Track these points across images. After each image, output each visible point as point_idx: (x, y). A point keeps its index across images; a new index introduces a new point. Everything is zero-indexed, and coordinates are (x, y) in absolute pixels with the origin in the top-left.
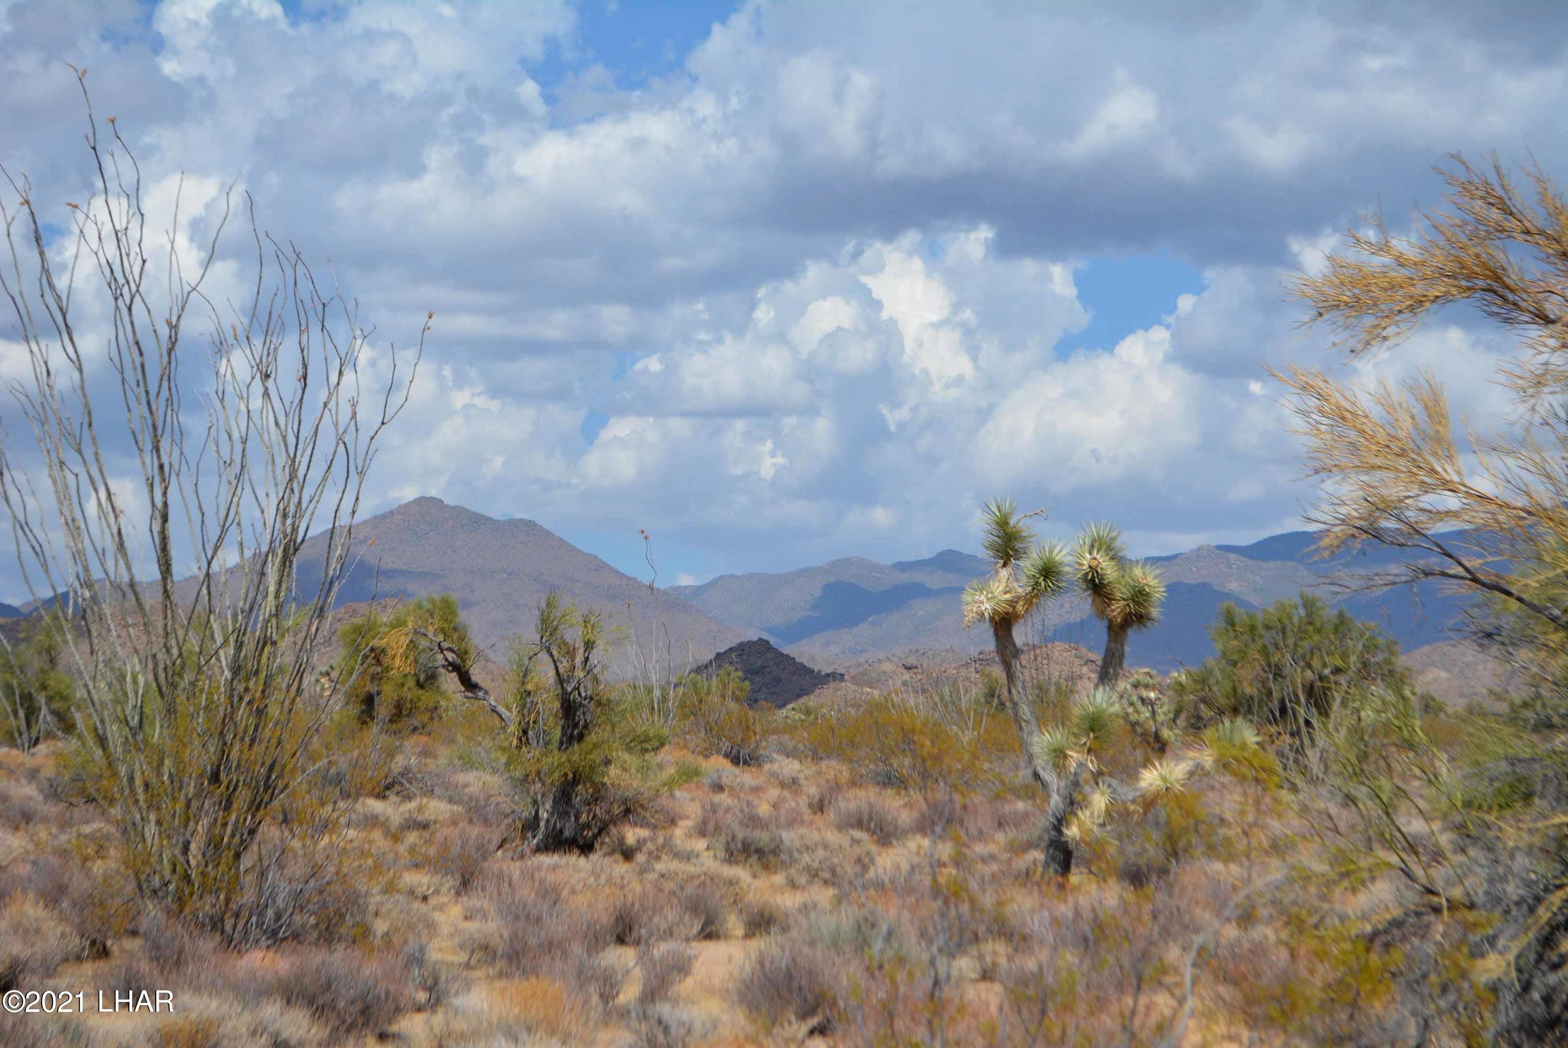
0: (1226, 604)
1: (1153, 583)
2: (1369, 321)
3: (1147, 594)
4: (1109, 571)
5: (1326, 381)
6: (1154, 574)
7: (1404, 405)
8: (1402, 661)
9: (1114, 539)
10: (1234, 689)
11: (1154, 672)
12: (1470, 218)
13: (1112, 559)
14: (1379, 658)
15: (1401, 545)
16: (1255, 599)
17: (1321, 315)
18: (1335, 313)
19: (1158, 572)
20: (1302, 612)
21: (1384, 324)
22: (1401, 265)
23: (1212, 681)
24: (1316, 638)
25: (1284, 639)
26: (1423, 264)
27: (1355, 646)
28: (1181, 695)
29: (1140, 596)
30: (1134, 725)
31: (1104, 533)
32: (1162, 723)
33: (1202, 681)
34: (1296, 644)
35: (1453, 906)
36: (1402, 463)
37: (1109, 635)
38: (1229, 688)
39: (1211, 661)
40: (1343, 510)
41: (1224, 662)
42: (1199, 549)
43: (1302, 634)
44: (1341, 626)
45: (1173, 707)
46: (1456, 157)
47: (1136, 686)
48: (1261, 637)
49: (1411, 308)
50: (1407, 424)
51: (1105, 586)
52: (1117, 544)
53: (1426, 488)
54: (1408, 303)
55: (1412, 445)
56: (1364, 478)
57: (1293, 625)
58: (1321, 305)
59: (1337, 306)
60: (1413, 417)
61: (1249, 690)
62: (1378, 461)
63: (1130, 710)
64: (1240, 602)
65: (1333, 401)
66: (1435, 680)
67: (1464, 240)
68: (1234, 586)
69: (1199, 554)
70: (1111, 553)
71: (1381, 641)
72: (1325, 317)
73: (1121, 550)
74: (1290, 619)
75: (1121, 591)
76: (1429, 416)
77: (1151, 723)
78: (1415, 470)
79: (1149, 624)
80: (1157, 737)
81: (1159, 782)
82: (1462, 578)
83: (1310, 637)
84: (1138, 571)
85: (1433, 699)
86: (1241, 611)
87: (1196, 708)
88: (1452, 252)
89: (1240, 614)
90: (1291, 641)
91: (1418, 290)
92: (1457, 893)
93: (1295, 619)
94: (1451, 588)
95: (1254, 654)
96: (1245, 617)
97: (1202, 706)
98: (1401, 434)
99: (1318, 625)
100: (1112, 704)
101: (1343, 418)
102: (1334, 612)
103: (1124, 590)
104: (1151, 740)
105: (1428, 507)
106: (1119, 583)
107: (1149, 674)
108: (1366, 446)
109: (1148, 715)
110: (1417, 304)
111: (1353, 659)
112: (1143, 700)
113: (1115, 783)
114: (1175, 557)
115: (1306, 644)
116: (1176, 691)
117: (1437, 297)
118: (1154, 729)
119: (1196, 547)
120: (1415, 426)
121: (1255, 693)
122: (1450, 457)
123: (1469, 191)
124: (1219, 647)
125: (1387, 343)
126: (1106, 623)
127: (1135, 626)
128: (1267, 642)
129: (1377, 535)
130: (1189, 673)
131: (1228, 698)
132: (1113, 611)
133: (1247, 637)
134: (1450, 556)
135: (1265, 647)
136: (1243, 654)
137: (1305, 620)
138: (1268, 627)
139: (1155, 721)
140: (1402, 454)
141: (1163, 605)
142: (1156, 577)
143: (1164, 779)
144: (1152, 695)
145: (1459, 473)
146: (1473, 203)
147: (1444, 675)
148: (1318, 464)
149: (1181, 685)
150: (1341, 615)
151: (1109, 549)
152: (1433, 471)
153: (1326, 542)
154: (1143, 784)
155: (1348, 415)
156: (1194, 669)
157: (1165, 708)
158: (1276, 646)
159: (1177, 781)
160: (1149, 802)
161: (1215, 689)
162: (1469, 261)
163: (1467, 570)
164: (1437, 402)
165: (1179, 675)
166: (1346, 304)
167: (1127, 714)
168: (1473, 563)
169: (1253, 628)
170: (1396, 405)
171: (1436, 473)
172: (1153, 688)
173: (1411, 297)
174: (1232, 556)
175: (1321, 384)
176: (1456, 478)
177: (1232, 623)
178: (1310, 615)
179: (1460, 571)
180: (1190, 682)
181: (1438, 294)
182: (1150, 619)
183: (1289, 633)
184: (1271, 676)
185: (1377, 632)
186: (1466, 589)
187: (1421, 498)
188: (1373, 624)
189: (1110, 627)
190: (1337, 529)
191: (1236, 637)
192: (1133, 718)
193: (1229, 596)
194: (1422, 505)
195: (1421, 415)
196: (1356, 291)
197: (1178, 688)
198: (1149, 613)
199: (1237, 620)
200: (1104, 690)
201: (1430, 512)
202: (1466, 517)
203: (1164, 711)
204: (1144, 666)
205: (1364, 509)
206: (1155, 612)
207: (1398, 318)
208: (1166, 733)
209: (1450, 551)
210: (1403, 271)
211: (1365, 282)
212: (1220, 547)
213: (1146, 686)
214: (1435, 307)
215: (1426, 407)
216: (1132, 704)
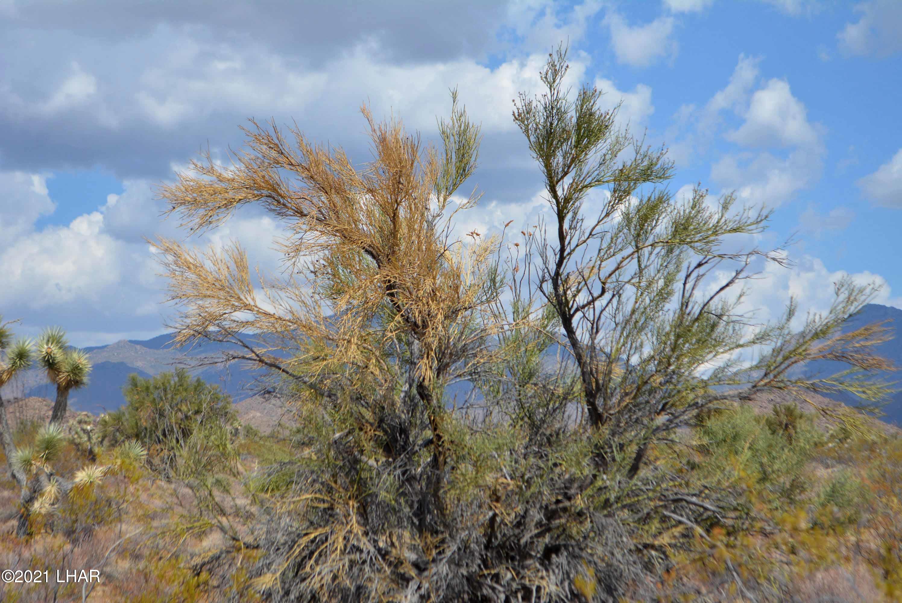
0: (132, 374)
1: (84, 362)
2: (202, 212)
3: (81, 369)
4: (58, 355)
5: (179, 246)
6: (85, 357)
7: (224, 262)
8: (232, 407)
9: (61, 336)
10: (137, 423)
11: (90, 414)
12: (260, 156)
13: (60, 348)
14: (221, 405)
15: (220, 341)
16: (151, 372)
17: (174, 208)
18: (183, 207)
19: (87, 356)
20: (176, 379)
21: (210, 214)
22: (221, 181)
23: (124, 419)
24: (184, 394)
25: (166, 395)
26: (233, 180)
27: (206, 398)
28: (105, 427)
29: (76, 370)
30: (77, 445)
31: (55, 333)
32: (95, 444)
33: (118, 419)
34: (172, 398)
35: (247, 546)
36: (222, 294)
37: (58, 393)
38: (133, 423)
39: (123, 408)
40: (188, 321)
41: (131, 408)
42: (119, 342)
43: (176, 392)
44: (199, 387)
45: (101, 435)
46: (252, 120)
47: (80, 422)
48: (152, 393)
49: (226, 206)
50: (225, 272)
51: (56, 364)
52: (64, 339)
53: (236, 309)
54: (224, 203)
55: (227, 284)
56: (200, 302)
57: (171, 387)
58: (174, 202)
59: (184, 203)
60: (228, 268)
61: (144, 423)
62: (208, 293)
63: (76, 436)
64: (141, 373)
65: (183, 258)
66: (254, 417)
67: (256, 167)
68: (139, 364)
69: (119, 345)
70: (60, 345)
71: (221, 396)
72: (177, 209)
73: (65, 343)
74: (170, 383)
75: (65, 367)
76: (237, 267)
77: (88, 443)
78: (229, 298)
79: (82, 386)
80: (91, 452)
81: (86, 478)
82: (255, 360)
83: (181, 393)
84: (75, 356)
85: (252, 429)
86: (141, 378)
87: (114, 436)
88: (249, 174)
89: (141, 380)
90: (169, 396)
91: (231, 195)
92: (250, 539)
93: (172, 383)
94: (249, 366)
95: (147, 403)
96: (143, 382)
97: (118, 434)
98: (222, 278)
99: (185, 386)
100: (59, 433)
101: (189, 268)
102: (195, 379)
103: (67, 367)
104: (87, 454)
105: (237, 319)
106: (64, 362)
107: (86, 415)
108: (201, 284)
109: (86, 439)
110: (229, 204)
111: (204, 405)
112: (84, 431)
113: (60, 479)
114: (105, 346)
115: (178, 397)
116: (103, 425)
117: (240, 200)
118: (89, 447)
119: (117, 341)
120: (229, 272)
121: (148, 426)
122: (249, 291)
123: (259, 140)
124: (128, 399)
125: (211, 225)
126: (56, 386)
127: (73, 387)
128: (155, 396)
129: (206, 335)
130: (109, 415)
131: (133, 429)
132: (60, 379)
133: (143, 394)
134: (247, 347)
135: (154, 399)
136: (142, 403)
137: (178, 384)
138: (156, 388)
139: (91, 443)
140: (222, 288)
141: (90, 375)
142: (86, 359)
143: (90, 477)
144: (89, 428)
145: (253, 299)
146: (262, 146)
147: (258, 414)
148: (174, 294)
149: (106, 422)
150: (198, 381)
151: (58, 342)
152: (239, 299)
153: (178, 338)
154: (77, 480)
155: (192, 266)
156: (113, 412)
157: (96, 435)
158: (161, 399)
159: (97, 478)
160: (80, 490)
161: (125, 423)
162: (259, 180)
163: (257, 356)
164: (242, 259)
165: (104, 416)
166: (189, 202)
167: (74, 439)
168: (260, 351)
169: (147, 388)
170: (219, 261)
171: (241, 300)
172: (89, 423)
173: (226, 199)
174: (138, 347)
175: (176, 248)
176: (252, 303)
177: (136, 385)
178: (180, 380)
179: (253, 356)
180: (111, 420)
181: (240, 198)
182: (82, 383)
183: (169, 391)
184: (157, 416)
185: (219, 390)
186: (256, 366)
187: (233, 314)
188: (216, 385)
189: (59, 388)
190: (184, 331)
191: (138, 393)
192: (78, 441)
193: (134, 369)
194: (233, 318)
195: (233, 266)
196: (195, 195)
197: (103, 423)
198: (82, 380)
199: (139, 384)
200: (55, 425)
201: (238, 322)
202: (258, 325)
203: (95, 437)
204: (84, 411)
205: (199, 320)
206: (85, 379)
207: (217, 211)
208: (96, 450)
209: (247, 344)
210: (221, 184)
211: (200, 190)
212: (131, 341)
213: (86, 422)
214: (239, 205)
215: (236, 262)
216: (77, 433)
